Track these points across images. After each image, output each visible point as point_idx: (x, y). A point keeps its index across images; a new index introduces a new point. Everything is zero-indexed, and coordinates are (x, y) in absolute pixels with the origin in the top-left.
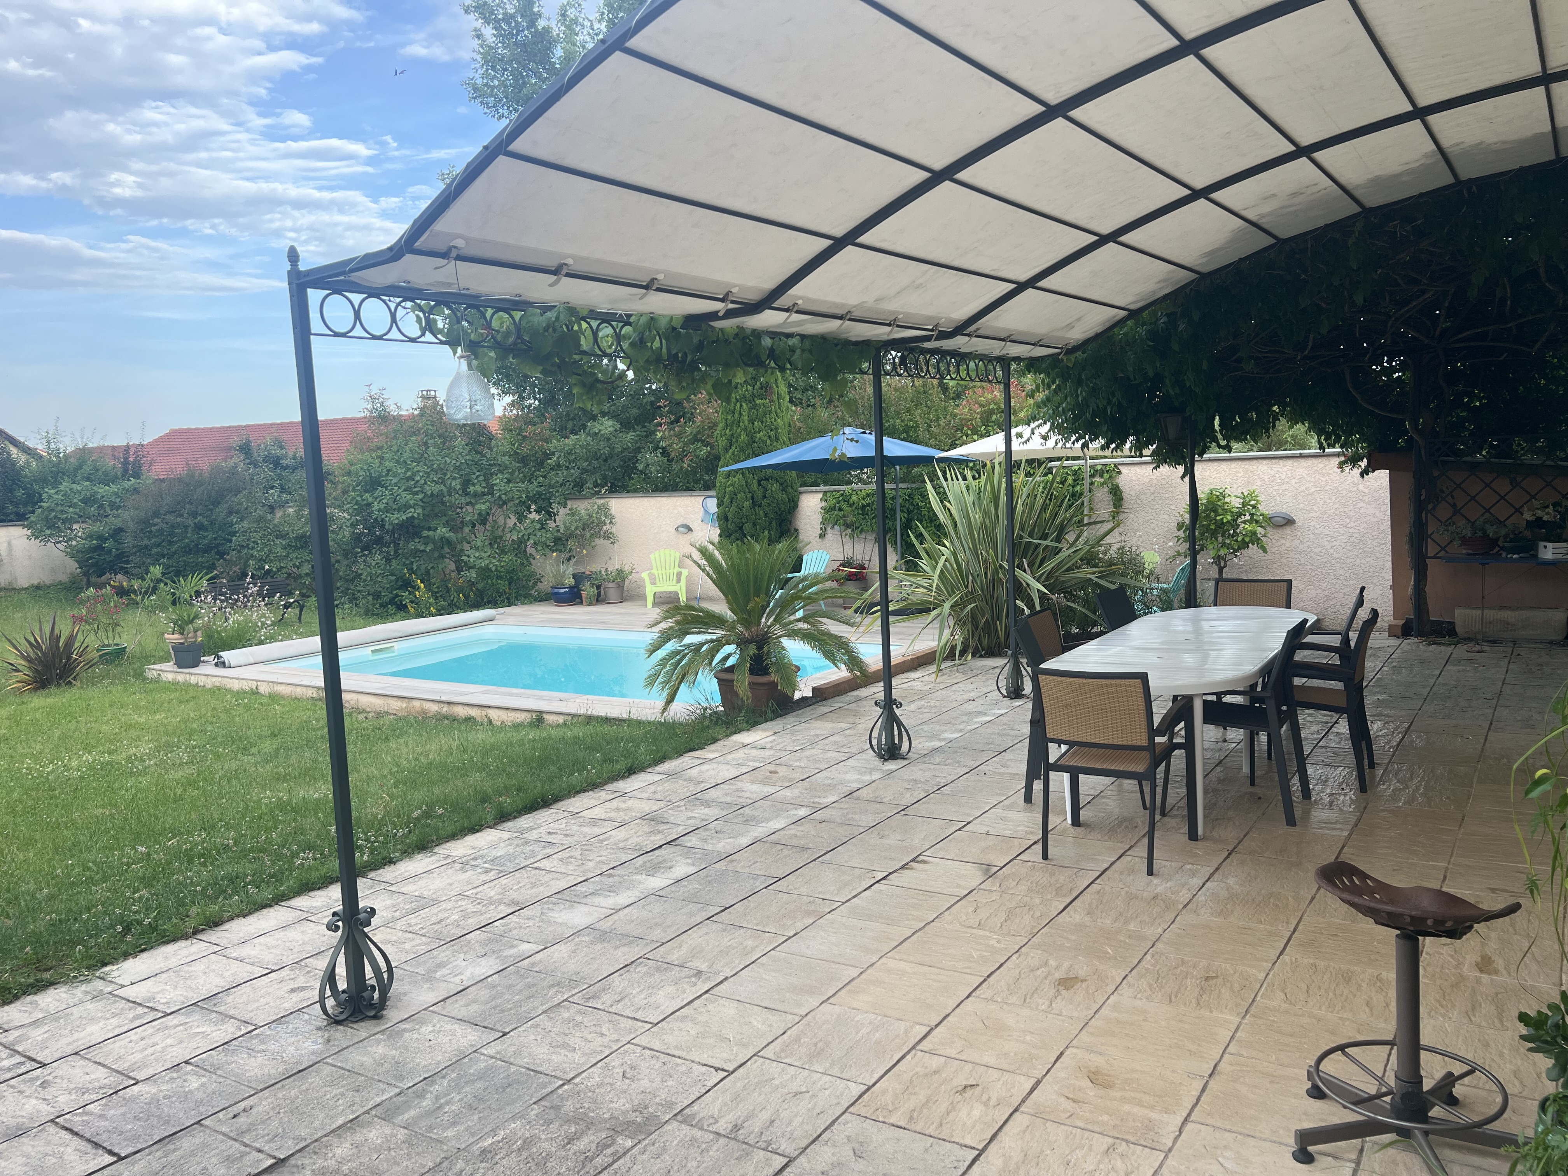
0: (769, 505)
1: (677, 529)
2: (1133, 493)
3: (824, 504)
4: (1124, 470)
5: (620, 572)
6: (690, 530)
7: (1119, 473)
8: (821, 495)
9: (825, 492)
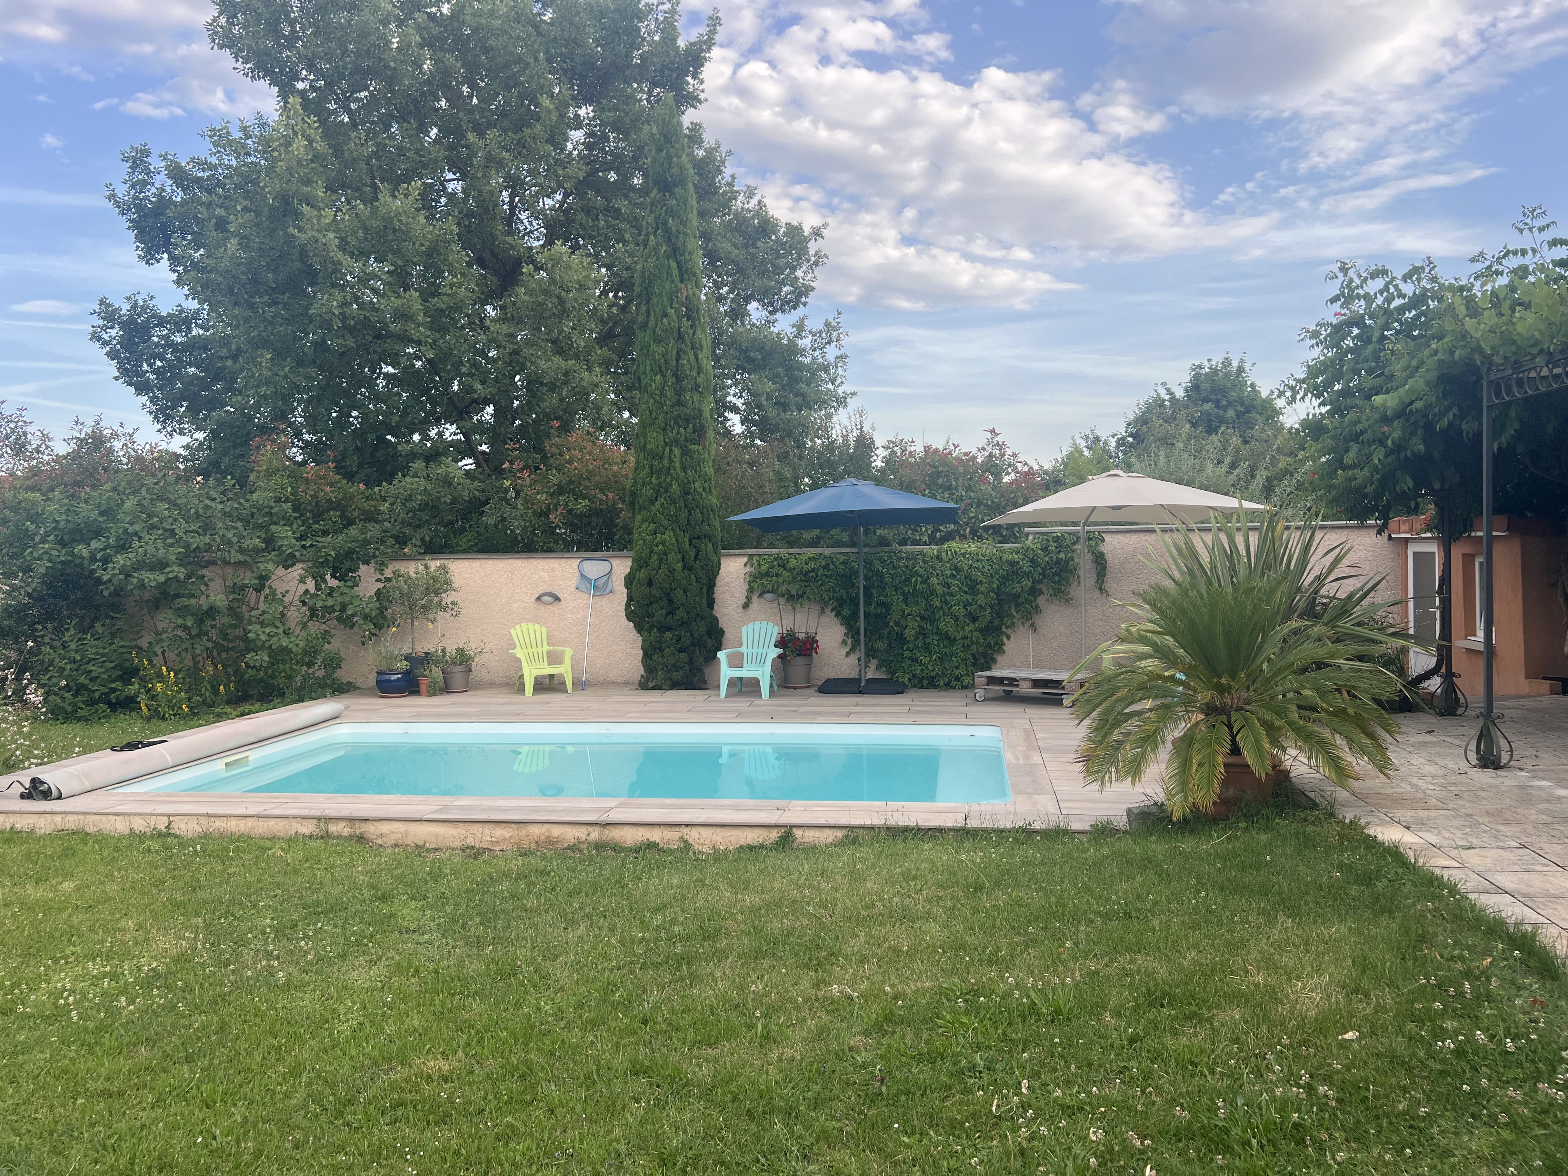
1: (539, 599)
2: (1116, 561)
3: (748, 569)
4: (1107, 538)
5: (461, 652)
6: (557, 599)
7: (1103, 540)
8: (745, 559)
9: (751, 556)
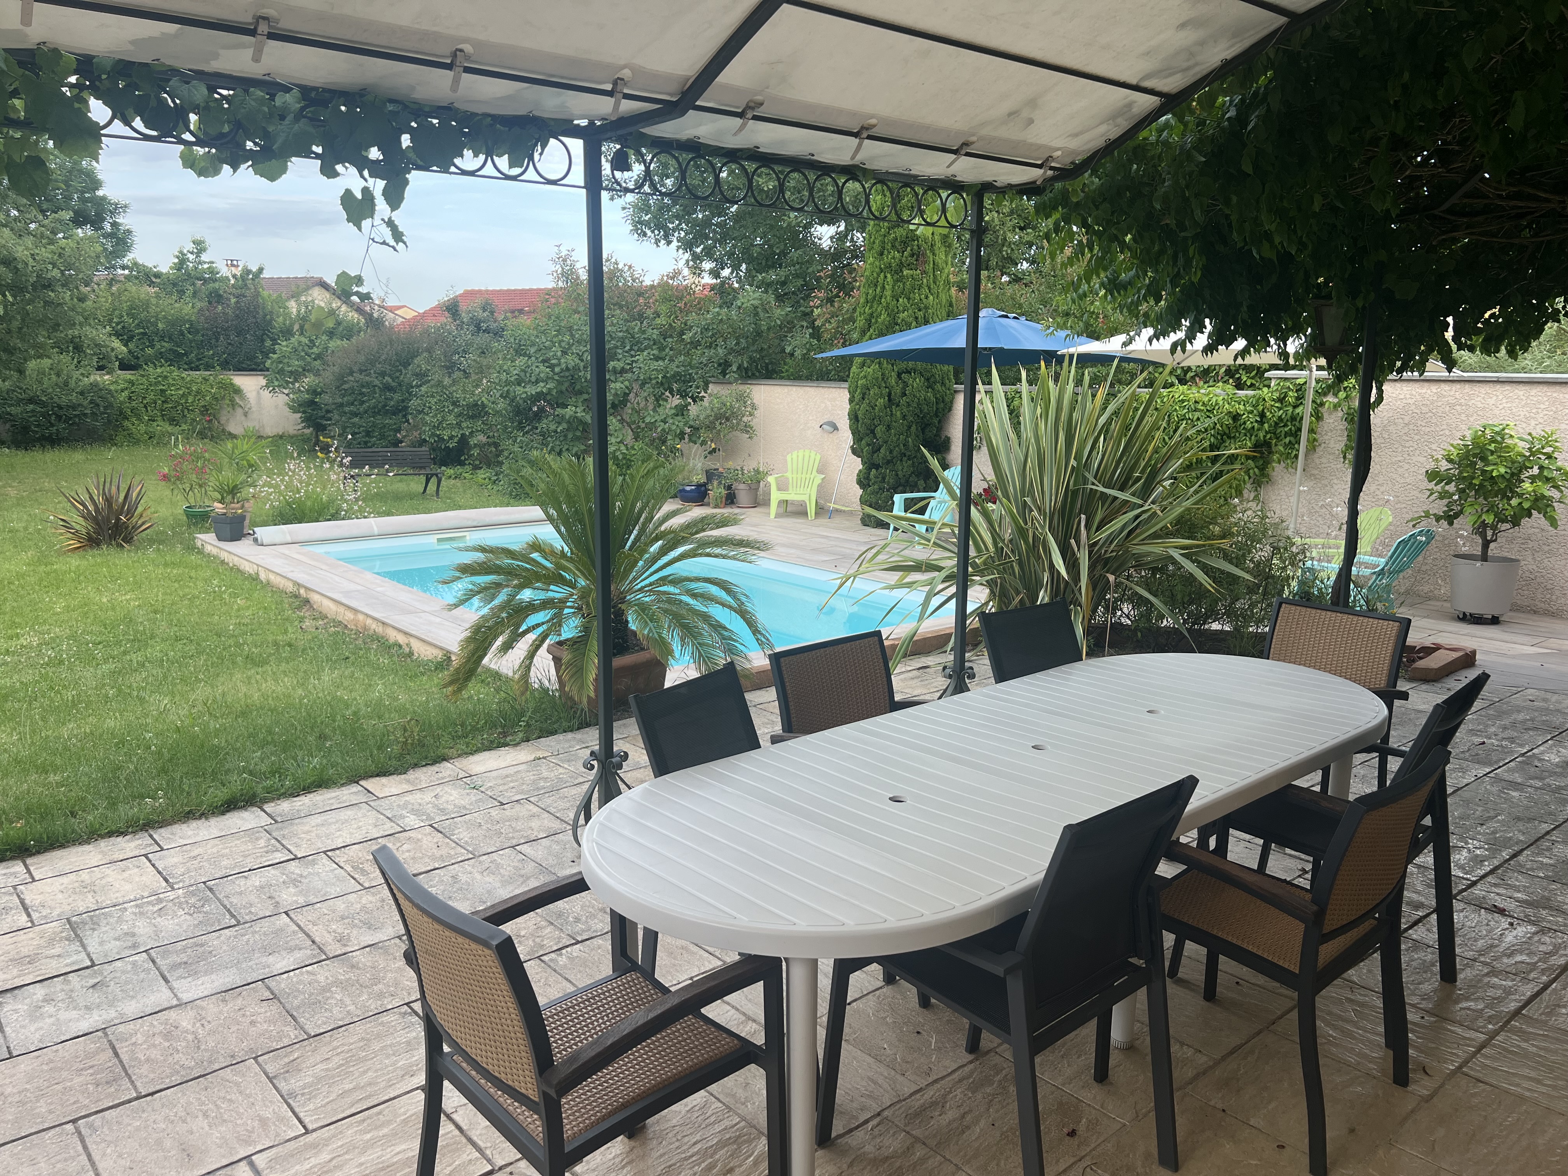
0: (909, 405)
1: (821, 427)
5: (757, 472)
6: (836, 428)
